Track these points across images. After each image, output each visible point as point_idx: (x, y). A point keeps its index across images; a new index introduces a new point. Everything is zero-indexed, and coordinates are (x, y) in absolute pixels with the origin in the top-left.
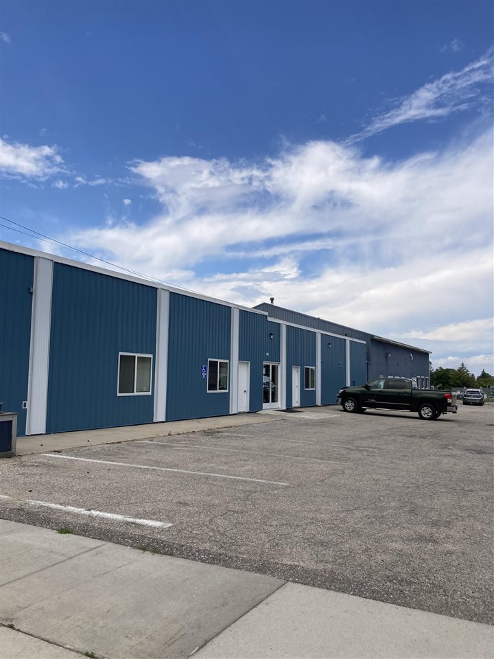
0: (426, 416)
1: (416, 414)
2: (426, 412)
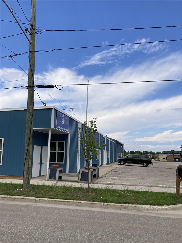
0: (145, 166)
1: (142, 165)
2: (145, 164)
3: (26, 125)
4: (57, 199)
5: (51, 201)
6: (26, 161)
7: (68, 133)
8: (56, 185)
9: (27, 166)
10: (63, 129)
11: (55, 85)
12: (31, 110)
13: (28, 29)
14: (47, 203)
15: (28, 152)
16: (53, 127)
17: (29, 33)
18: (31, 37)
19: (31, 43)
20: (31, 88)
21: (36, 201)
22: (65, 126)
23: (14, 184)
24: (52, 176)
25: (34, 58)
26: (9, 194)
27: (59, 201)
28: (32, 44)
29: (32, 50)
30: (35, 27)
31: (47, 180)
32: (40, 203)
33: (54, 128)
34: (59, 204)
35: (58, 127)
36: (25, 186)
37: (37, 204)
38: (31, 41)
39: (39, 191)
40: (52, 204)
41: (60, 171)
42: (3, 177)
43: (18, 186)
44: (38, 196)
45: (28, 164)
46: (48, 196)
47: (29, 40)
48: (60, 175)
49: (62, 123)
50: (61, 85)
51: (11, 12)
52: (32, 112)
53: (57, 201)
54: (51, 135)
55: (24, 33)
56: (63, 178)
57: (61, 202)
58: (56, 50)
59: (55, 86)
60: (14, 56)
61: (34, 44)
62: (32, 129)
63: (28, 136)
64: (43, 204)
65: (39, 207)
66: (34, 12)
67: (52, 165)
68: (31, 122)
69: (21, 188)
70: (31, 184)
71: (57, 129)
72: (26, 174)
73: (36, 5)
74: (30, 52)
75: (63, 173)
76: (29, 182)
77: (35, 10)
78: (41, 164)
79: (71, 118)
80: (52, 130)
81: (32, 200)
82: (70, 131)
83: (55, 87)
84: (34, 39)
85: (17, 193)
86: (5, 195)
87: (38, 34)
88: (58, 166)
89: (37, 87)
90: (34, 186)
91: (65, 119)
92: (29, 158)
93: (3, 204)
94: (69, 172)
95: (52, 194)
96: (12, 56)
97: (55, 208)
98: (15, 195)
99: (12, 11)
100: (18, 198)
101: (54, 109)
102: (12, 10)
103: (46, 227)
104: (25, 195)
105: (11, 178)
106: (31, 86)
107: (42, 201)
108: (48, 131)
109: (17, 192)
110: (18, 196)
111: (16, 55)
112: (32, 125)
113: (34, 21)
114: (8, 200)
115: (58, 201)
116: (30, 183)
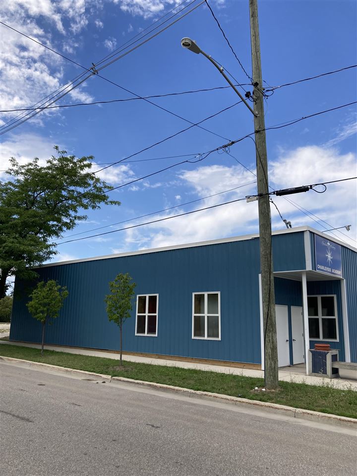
3: (261, 267)
4: (339, 415)
5: (327, 418)
6: (268, 335)
7: (342, 277)
8: (330, 386)
9: (269, 344)
10: (329, 269)
11: (311, 186)
12: (267, 239)
13: (249, 92)
14: (318, 422)
15: (270, 319)
16: (309, 267)
17: (253, 98)
18: (255, 106)
19: (256, 117)
20: (263, 197)
21: (295, 415)
22: (334, 265)
23: (247, 378)
24: (318, 367)
25: (264, 141)
26: (243, 395)
27: (346, 421)
28: (259, 117)
29: (260, 128)
30: (261, 87)
31: (307, 373)
32: (305, 419)
33: (313, 269)
34: (346, 426)
35: (320, 267)
36: (268, 382)
37: (300, 420)
38: (257, 113)
39: (297, 395)
40: (331, 424)
41: (334, 358)
42: (225, 362)
43: (256, 382)
44: (300, 405)
45: (271, 341)
46: (319, 406)
47: (253, 110)
48: (336, 366)
49: (327, 258)
50: (322, 184)
51: (221, 72)
52: (270, 242)
53: (340, 420)
54: (308, 283)
55: (243, 100)
56: (342, 372)
57: (349, 424)
58: (306, 118)
59: (309, 187)
60: (229, 145)
61: (263, 116)
62: (272, 274)
63: (267, 287)
64: (311, 422)
65: (306, 428)
66: (258, 59)
67: (316, 345)
68: (269, 262)
69: (263, 387)
70: (279, 380)
71: (317, 271)
72: (269, 359)
73: (259, 46)
74: (257, 132)
75: (339, 361)
76: (276, 376)
77: (258, 55)
78: (291, 341)
79: (345, 247)
80: (308, 273)
81: (288, 412)
82: (344, 274)
83: (310, 190)
84: (261, 108)
85: (257, 395)
86: (238, 397)
87: (268, 96)
88: (329, 347)
89: (274, 194)
90: (284, 385)
91: (332, 250)
92: (271, 329)
93: (237, 413)
94: (352, 361)
95: (326, 404)
96: (226, 146)
97: (341, 435)
98: (254, 398)
99: (223, 70)
100: (262, 406)
101: (308, 232)
102: (222, 68)
103: (331, 469)
104: (273, 401)
105: (239, 366)
106: (264, 193)
107: (309, 416)
108: (300, 276)
109: (256, 392)
110: (260, 402)
111: (233, 143)
112: (272, 266)
113: (259, 76)
114: (243, 406)
115: (343, 420)
116: (278, 377)
